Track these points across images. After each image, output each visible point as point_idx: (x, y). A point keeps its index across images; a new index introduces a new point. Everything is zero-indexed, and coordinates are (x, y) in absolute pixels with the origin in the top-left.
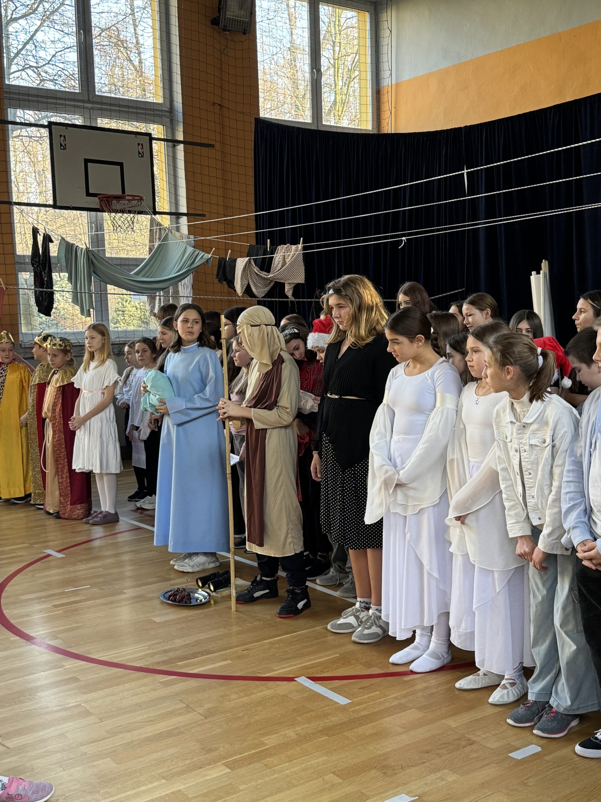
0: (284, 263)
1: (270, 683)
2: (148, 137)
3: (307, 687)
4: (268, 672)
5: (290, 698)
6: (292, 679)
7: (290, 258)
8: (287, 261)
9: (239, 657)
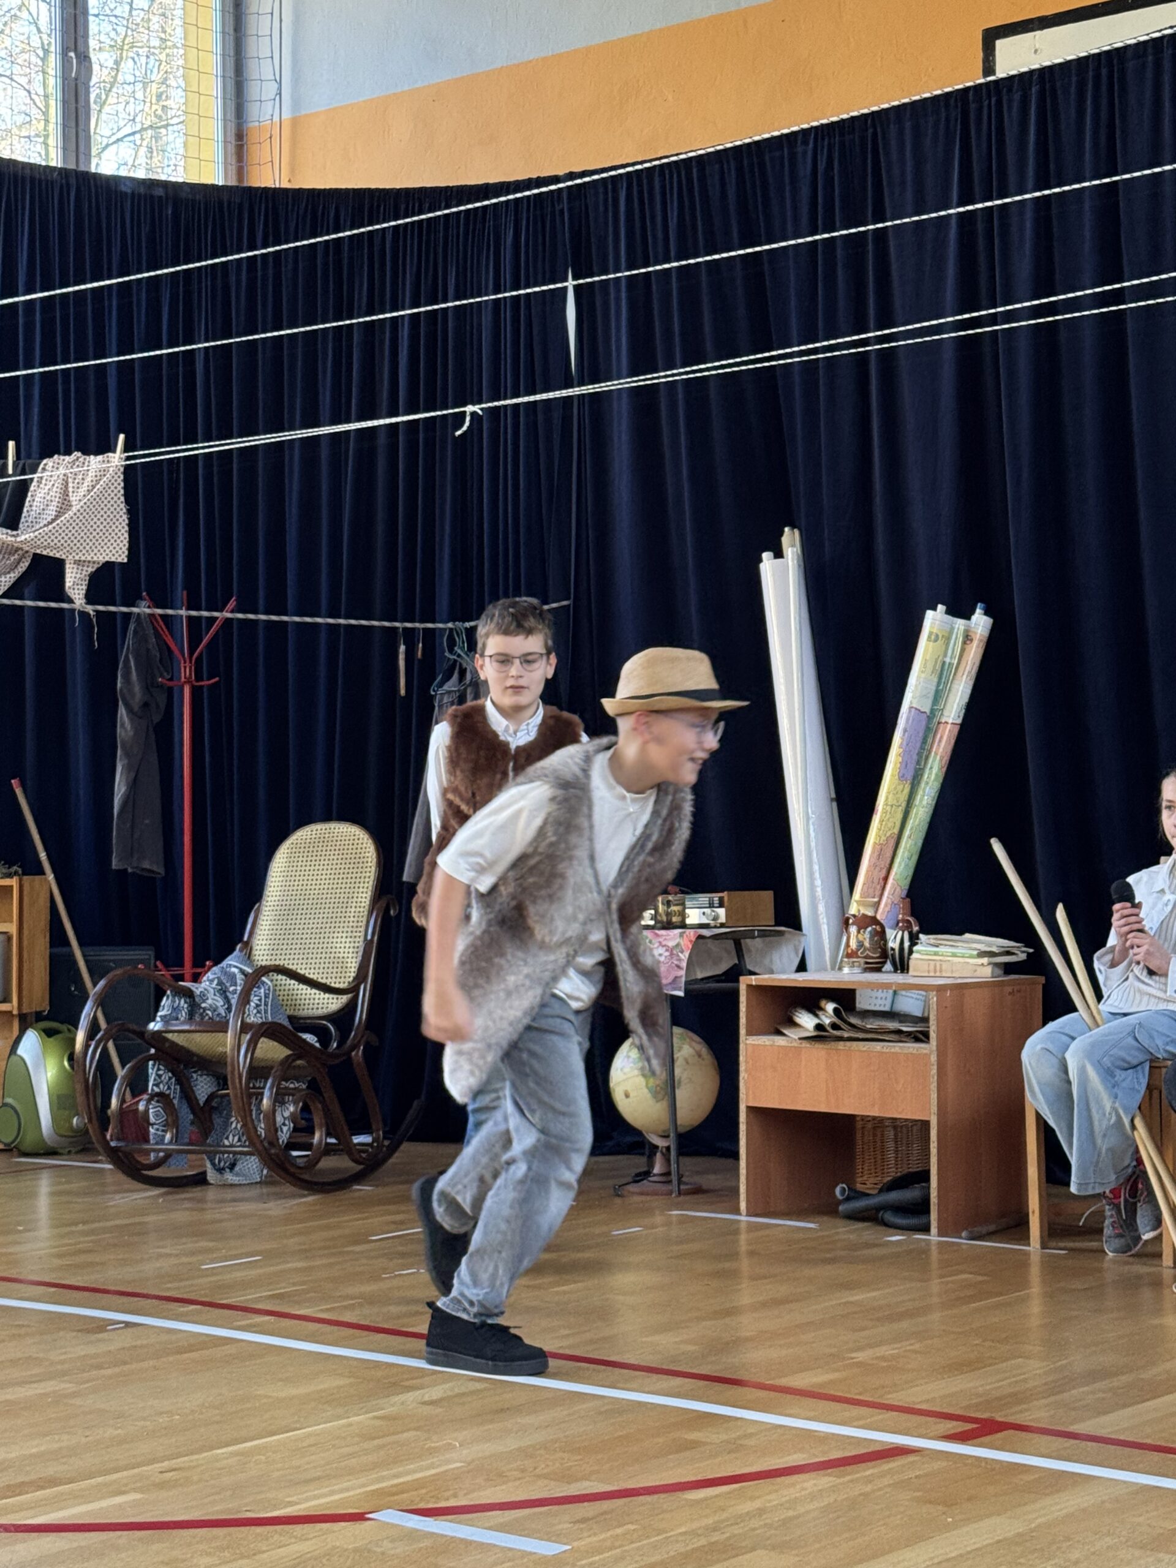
0: (65, 505)
1: (298, 1529)
3: (417, 1530)
4: (275, 1508)
5: (383, 1553)
6: (359, 1517)
7: (83, 490)
8: (73, 498)
9: (162, 1486)
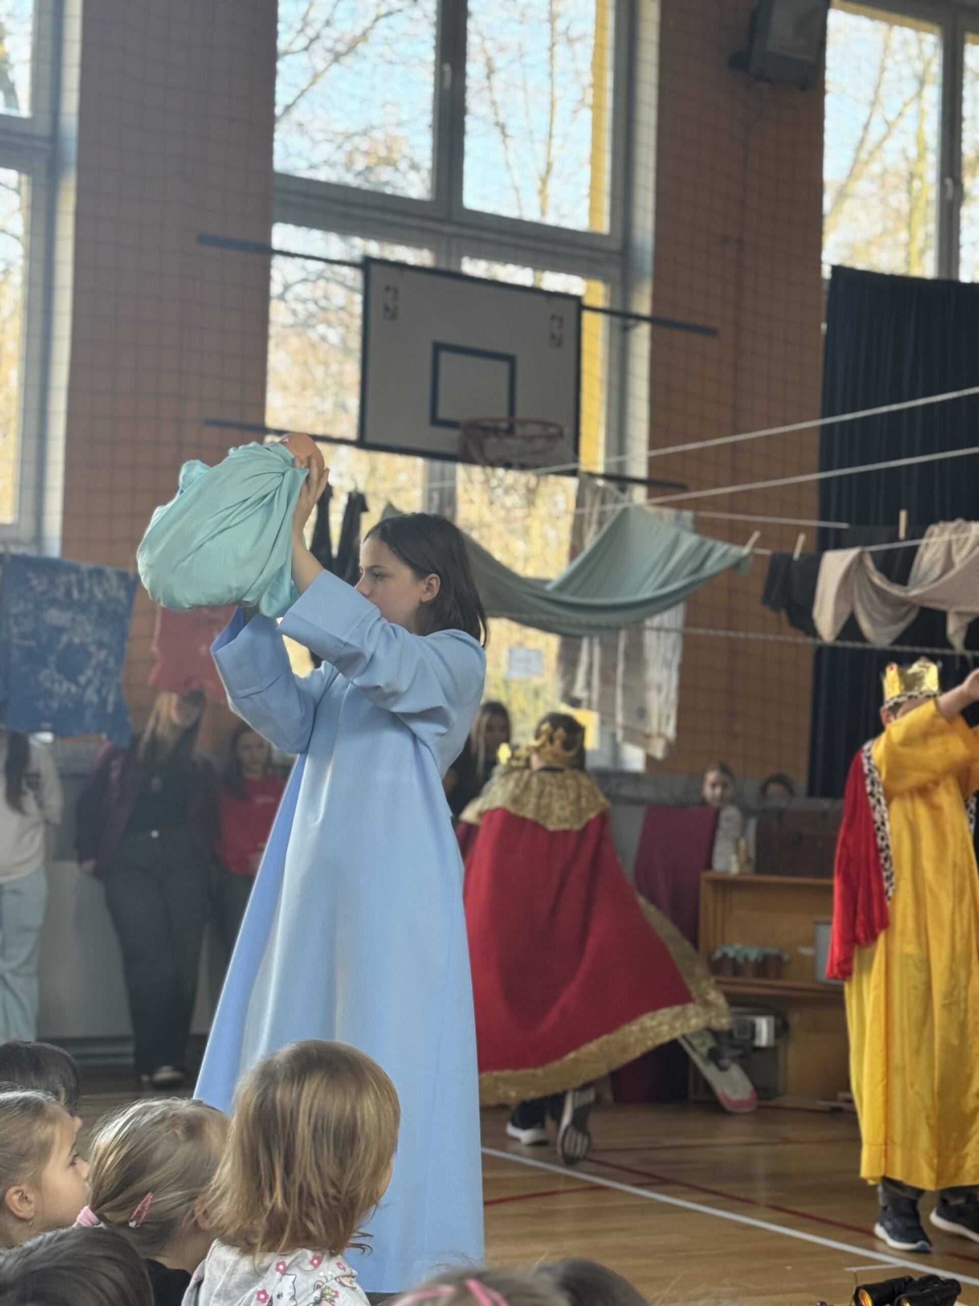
0: (949, 564)
2: (573, 305)
7: (964, 553)
